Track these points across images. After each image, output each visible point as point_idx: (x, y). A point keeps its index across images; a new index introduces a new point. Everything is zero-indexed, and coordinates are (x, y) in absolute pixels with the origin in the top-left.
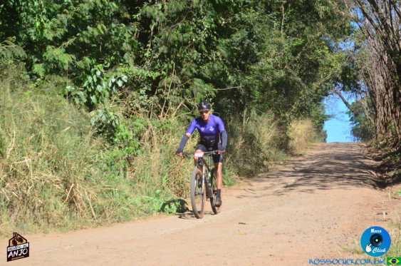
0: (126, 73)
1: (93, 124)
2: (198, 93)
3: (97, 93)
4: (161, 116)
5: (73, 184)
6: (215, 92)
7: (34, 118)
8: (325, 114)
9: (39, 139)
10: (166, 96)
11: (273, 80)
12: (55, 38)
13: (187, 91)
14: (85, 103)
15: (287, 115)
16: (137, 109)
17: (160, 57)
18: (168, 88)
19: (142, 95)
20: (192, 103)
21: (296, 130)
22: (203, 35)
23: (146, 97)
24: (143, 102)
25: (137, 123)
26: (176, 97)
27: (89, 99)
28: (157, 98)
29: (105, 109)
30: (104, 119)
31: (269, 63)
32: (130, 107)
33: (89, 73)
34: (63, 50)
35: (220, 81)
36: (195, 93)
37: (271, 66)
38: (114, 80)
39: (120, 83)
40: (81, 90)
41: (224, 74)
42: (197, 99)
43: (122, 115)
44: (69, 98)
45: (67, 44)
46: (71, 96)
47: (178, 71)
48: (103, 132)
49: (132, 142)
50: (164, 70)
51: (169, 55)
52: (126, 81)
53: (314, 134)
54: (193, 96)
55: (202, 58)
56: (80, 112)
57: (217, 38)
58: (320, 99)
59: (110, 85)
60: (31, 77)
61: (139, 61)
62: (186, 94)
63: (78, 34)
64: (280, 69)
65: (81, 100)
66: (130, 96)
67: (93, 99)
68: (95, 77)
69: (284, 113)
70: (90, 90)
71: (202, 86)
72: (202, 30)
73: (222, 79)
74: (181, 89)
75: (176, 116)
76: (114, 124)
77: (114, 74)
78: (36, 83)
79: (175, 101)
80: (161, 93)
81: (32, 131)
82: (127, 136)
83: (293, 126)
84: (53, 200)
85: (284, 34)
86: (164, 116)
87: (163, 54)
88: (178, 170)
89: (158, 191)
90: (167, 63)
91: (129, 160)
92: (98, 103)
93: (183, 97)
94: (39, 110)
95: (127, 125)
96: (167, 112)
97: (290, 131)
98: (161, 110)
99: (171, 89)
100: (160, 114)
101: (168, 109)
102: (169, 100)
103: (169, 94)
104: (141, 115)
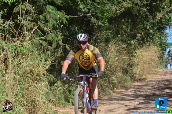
2: (51, 20)
6: (67, 19)
8: (168, 42)
10: (22, 20)
11: (120, 9)
13: (41, 16)
15: (132, 42)
20: (45, 28)
21: (141, 57)
23: (2, 21)
26: (29, 22)
28: (12, 22)
35: (72, 8)
36: (48, 17)
41: (75, 2)
42: (50, 25)
53: (157, 60)
54: (46, 21)
58: (164, 28)
62: (40, 20)
69: (129, 40)
71: (55, 12)
75: (30, 40)
79: (29, 26)
80: (17, 19)
83: (138, 53)
86: (18, 40)
88: (30, 90)
93: (37, 23)
96: (22, 35)
97: (135, 57)
98: (16, 34)
99: (25, 14)
100: (15, 37)
101: (22, 33)
102: (24, 25)
103: (24, 19)
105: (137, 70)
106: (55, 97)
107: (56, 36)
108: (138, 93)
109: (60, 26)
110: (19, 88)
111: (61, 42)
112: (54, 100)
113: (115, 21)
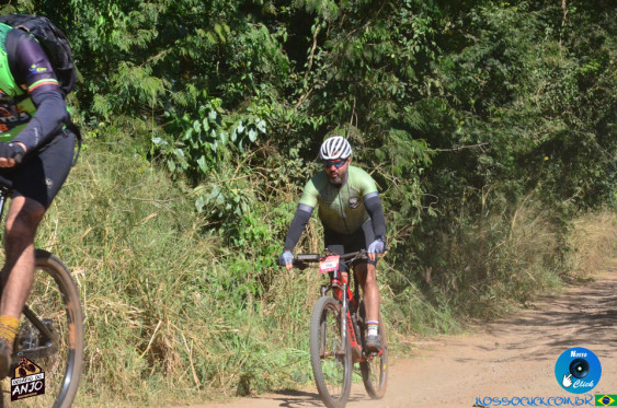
0: (264, 116)
1: (200, 210)
2: (399, 157)
3: (209, 153)
5: (160, 322)
6: (430, 156)
7: (93, 197)
9: (99, 235)
11: (540, 136)
12: (134, 47)
13: (378, 151)
14: (185, 171)
15: (565, 203)
16: (283, 184)
17: (327, 88)
19: (294, 159)
20: (386, 176)
21: (582, 234)
22: (411, 48)
23: (299, 162)
25: (281, 210)
27: (193, 163)
29: (224, 184)
30: (220, 200)
31: (534, 104)
32: (271, 179)
33: (195, 116)
34: (149, 70)
35: (439, 135)
36: (392, 152)
37: (538, 109)
38: (241, 129)
39: (252, 136)
40: (180, 147)
41: (447, 123)
42: (396, 168)
43: (253, 195)
44: (157, 160)
45: (156, 58)
46: (161, 157)
47: (362, 115)
48: (218, 227)
49: (271, 246)
50: (336, 113)
51: (344, 84)
52: (264, 131)
54: (388, 161)
55: (407, 91)
56: (176, 187)
57: (437, 54)
59: (234, 138)
60: (87, 120)
61: (287, 94)
62: (377, 160)
63: (178, 41)
64: (554, 116)
65: (178, 165)
66: (270, 159)
67: (202, 162)
68: (205, 122)
70: (196, 146)
71: (407, 143)
72: (410, 37)
73: (443, 133)
74: (365, 150)
76: (238, 211)
77: (243, 117)
78: (97, 131)
81: (87, 221)
82: (262, 235)
83: (577, 227)
84: (123, 351)
85: (563, 49)
87: (333, 81)
90: (341, 98)
91: (264, 280)
92: (211, 170)
93: (370, 165)
94: (102, 181)
95: (263, 214)
97: (570, 234)
104: (289, 196)
105: (574, 262)
106: (406, 316)
107: (410, 191)
108: (576, 310)
109: (418, 172)
111: (417, 203)
112: (404, 321)
113: (530, 161)
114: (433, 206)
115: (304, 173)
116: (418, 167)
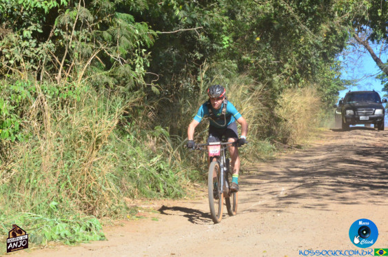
2: (124, 39)
4: (58, 77)
8: (341, 78)
10: (69, 41)
11: (252, 19)
13: (106, 34)
15: (276, 78)
18: (70, 28)
19: (25, 39)
20: (112, 55)
21: (290, 106)
23: (33, 43)
24: (27, 51)
25: (17, 87)
26: (84, 44)
28: (52, 45)
32: (7, 59)
35: (161, 19)
36: (118, 34)
41: (167, 7)
42: (122, 49)
49: (8, 120)
53: (321, 113)
54: (114, 43)
58: (333, 54)
62: (103, 38)
69: (270, 76)
71: (131, 26)
73: (165, 16)
75: (84, 76)
79: (85, 51)
80: (60, 37)
86: (63, 77)
88: (86, 169)
89: (53, 204)
93: (97, 45)
96: (70, 69)
97: (280, 106)
98: (59, 66)
99: (76, 29)
100: (58, 72)
101: (70, 64)
102: (73, 49)
103: (73, 39)
104: (24, 75)
109: (141, 52)
110: (66, 165)
111: (141, 81)
112: (132, 186)
114: (155, 83)
115: (37, 54)
116: (142, 47)
